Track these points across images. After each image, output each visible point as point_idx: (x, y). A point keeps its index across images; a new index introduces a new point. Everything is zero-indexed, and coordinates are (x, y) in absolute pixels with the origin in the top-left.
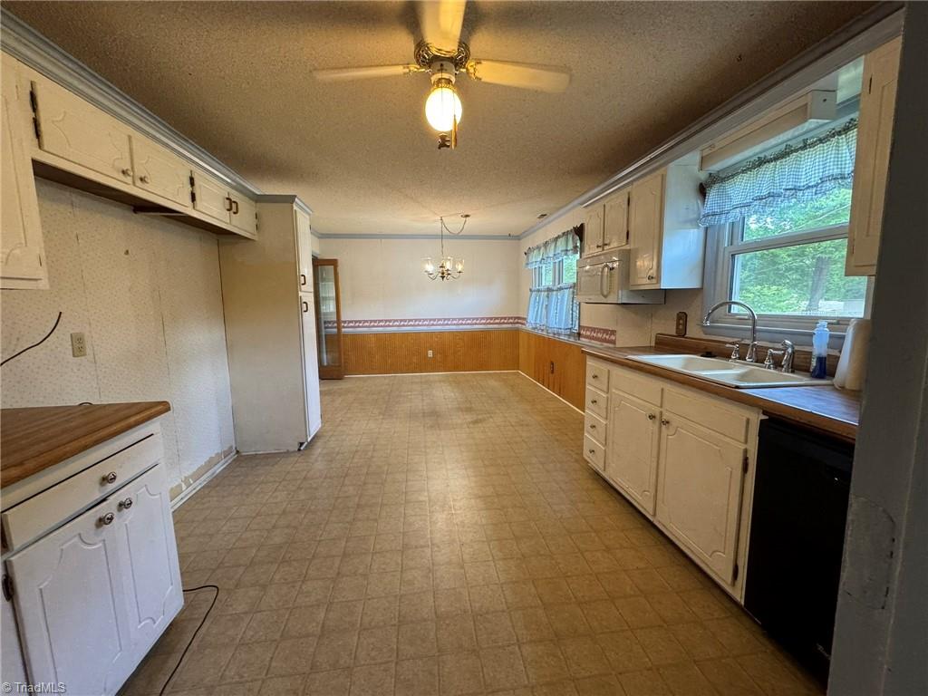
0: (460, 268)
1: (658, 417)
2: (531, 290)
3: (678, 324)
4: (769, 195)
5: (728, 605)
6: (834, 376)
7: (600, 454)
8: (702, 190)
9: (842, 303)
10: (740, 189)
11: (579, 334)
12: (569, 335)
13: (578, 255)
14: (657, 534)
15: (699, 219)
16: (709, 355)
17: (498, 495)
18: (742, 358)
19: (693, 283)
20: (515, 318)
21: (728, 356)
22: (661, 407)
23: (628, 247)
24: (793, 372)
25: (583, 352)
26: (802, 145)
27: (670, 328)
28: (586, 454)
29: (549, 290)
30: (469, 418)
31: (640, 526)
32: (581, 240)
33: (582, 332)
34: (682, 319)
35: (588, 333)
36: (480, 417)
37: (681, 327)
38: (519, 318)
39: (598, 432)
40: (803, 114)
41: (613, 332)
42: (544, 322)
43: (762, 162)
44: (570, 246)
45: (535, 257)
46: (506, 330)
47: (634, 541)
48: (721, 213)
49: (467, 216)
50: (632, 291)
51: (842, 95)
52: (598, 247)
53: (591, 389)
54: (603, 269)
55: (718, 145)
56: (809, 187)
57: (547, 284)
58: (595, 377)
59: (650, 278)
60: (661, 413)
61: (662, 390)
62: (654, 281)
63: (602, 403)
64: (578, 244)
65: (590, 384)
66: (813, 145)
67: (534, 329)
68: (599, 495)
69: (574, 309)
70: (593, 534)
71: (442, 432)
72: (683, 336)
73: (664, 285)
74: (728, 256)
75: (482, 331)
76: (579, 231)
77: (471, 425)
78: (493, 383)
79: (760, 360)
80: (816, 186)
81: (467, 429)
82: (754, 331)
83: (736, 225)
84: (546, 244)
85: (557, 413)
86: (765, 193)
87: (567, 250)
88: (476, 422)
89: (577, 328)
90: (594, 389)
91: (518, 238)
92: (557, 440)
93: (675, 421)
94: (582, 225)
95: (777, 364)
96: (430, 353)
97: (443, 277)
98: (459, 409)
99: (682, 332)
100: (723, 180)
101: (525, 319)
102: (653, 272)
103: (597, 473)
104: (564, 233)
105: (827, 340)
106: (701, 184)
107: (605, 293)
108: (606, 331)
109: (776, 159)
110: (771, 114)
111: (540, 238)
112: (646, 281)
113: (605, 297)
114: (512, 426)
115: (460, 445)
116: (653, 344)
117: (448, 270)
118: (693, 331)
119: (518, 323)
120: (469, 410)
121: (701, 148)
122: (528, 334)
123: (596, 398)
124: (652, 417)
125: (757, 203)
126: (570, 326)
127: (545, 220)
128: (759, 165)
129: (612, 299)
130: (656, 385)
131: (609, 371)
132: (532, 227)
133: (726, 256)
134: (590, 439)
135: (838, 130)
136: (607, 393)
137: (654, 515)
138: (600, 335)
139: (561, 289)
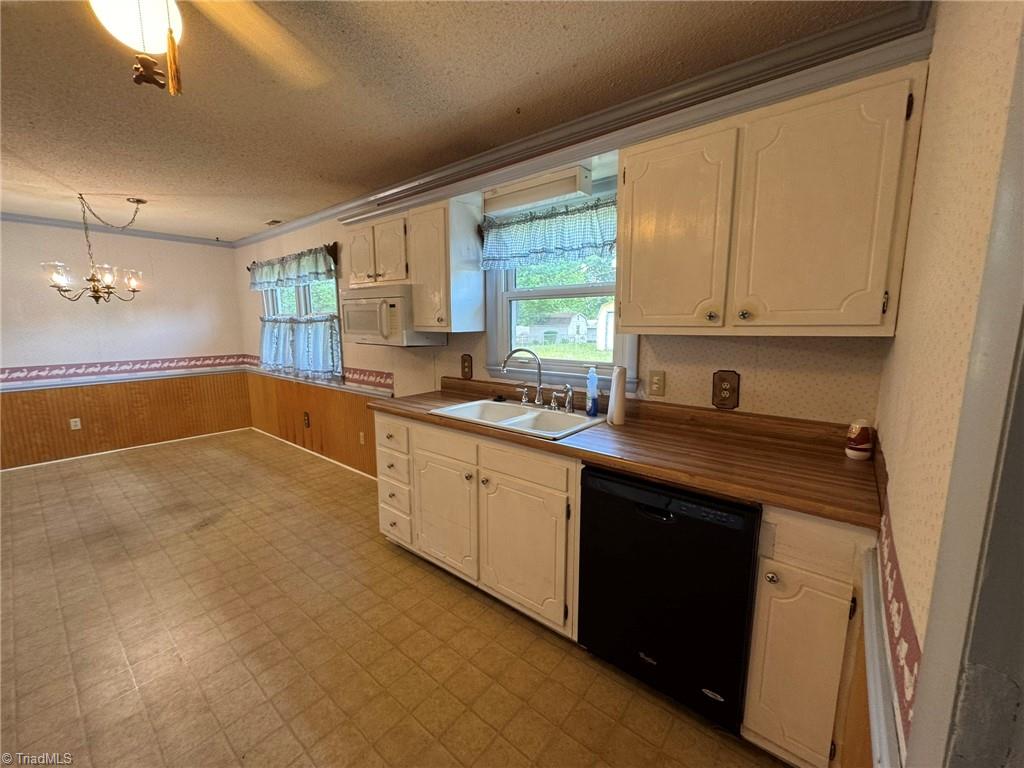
0: (134, 284)
1: (475, 475)
2: (262, 319)
3: (463, 368)
4: (544, 251)
5: (560, 644)
6: (606, 413)
7: (403, 525)
8: (481, 232)
9: (528, 328)
10: (516, 239)
11: (344, 378)
12: (329, 380)
13: (333, 280)
14: (482, 598)
15: (478, 261)
16: (500, 399)
17: (280, 636)
18: (531, 401)
19: (478, 327)
20: (239, 356)
21: (517, 399)
22: (478, 464)
23: (408, 282)
24: (573, 412)
25: (369, 407)
26: (564, 210)
27: (457, 372)
28: (384, 527)
29: (292, 321)
30: (187, 521)
31: (465, 595)
32: (336, 262)
33: (347, 375)
34: (467, 361)
35: (356, 376)
36: (208, 514)
37: (467, 370)
38: (244, 356)
39: (399, 501)
40: (572, 183)
41: (389, 375)
42: (290, 363)
43: (533, 218)
44: (322, 269)
45: (267, 277)
46: (225, 374)
47: (465, 617)
48: (500, 260)
49: (139, 201)
50: (417, 332)
51: (595, 175)
52: (369, 276)
53: (383, 451)
54: (381, 304)
55: (500, 192)
56: (572, 249)
57: (287, 312)
58: (390, 437)
59: (440, 320)
60: (478, 471)
61: (478, 447)
62: (444, 323)
63: (402, 467)
64: (333, 268)
65: (380, 444)
66: (573, 212)
67: (274, 371)
68: (412, 574)
69: (335, 347)
70: (423, 632)
71: (139, 563)
72: (469, 379)
73: (455, 329)
74: (506, 302)
75: (183, 379)
76: (333, 251)
77: (196, 533)
78: (213, 453)
79: (546, 402)
80: (578, 249)
81: (191, 543)
82: (540, 374)
83: (510, 273)
84: (283, 261)
85: (326, 479)
86: (539, 248)
87: (317, 273)
88: (203, 525)
89: (340, 369)
90: (388, 451)
91: (231, 245)
92: (338, 518)
93: (495, 478)
94: (335, 244)
95: (561, 405)
96: (75, 424)
97: (97, 299)
98: (165, 510)
99: (468, 375)
100: (501, 226)
101: (258, 358)
102: (442, 313)
103: (399, 547)
104: (310, 251)
105: (596, 383)
106: (479, 226)
107: (385, 333)
108: (379, 374)
109: (545, 218)
110: (547, 176)
111: (270, 250)
112: (434, 322)
113: (386, 338)
114: (268, 514)
115: (183, 576)
116: (439, 388)
117: (108, 287)
118: (480, 374)
119: (243, 363)
120: (184, 507)
121: (484, 190)
122: (264, 378)
123: (393, 462)
124: (469, 477)
125: (533, 255)
126: (331, 369)
127: (276, 229)
128: (531, 220)
129: (393, 341)
130: (469, 442)
131: (408, 429)
132: (255, 234)
133: (505, 301)
134: (387, 511)
135: (590, 204)
136: (408, 454)
137: (479, 579)
138: (372, 379)
139: (311, 321)
